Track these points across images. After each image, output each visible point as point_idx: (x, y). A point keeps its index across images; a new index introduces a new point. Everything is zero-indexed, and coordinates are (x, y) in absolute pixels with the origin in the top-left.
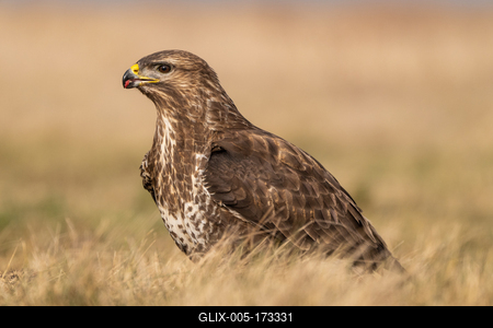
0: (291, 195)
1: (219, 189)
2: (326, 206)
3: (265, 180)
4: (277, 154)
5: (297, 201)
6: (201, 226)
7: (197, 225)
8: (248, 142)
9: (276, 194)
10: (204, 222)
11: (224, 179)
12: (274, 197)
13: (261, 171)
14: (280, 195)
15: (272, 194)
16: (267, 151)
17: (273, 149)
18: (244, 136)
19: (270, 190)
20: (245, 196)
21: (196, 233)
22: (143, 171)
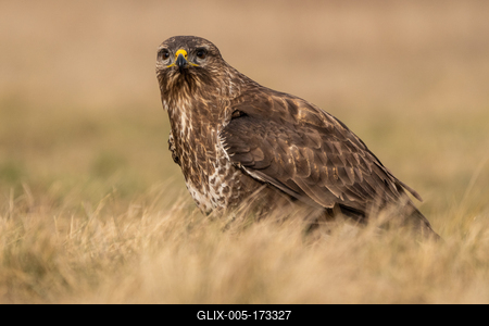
0: (312, 153)
1: (238, 150)
2: (348, 165)
3: (285, 139)
4: (296, 112)
5: (318, 159)
6: (221, 190)
7: (216, 188)
8: (268, 103)
9: (297, 152)
10: (224, 185)
11: (244, 140)
12: (295, 155)
13: (282, 131)
14: (301, 153)
15: (293, 151)
16: (287, 111)
17: (293, 109)
18: (264, 98)
19: (291, 148)
20: (263, 156)
21: (216, 197)
22: (170, 145)
